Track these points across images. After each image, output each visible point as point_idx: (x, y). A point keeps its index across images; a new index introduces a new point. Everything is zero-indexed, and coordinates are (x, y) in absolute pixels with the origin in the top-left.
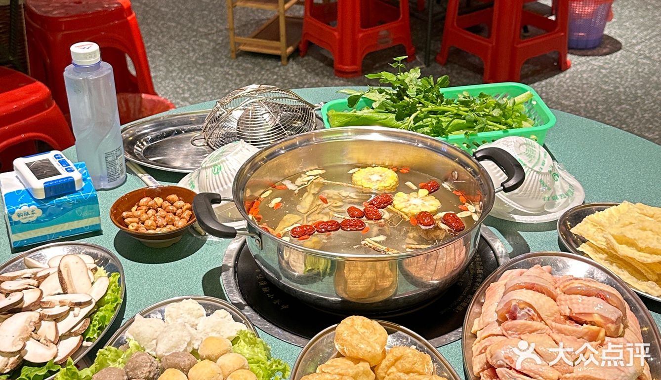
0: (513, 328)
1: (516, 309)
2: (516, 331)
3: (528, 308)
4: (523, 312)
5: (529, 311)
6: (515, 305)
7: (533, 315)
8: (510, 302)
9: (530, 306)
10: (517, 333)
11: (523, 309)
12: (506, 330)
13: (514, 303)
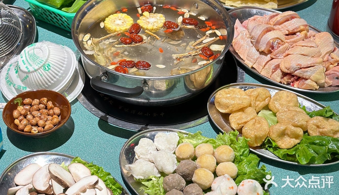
0: (279, 52)
1: (273, 44)
2: (280, 53)
3: (277, 40)
4: (276, 43)
5: (278, 41)
6: (272, 42)
7: (280, 42)
8: (269, 42)
9: (278, 38)
10: (281, 54)
11: (275, 41)
12: (275, 56)
13: (271, 41)
